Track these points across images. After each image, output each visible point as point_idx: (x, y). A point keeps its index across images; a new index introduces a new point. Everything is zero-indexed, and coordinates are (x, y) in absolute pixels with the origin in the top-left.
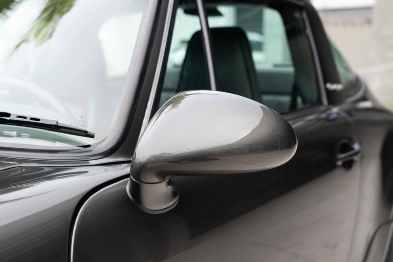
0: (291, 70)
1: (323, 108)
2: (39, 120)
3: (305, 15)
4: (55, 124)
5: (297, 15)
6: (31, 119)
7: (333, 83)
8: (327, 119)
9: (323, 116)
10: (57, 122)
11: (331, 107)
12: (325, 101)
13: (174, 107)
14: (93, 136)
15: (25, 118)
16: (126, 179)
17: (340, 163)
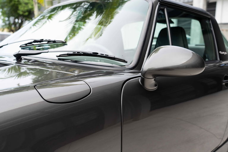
0: (204, 47)
1: (218, 61)
2: (108, 55)
3: (211, 22)
4: (114, 57)
5: (207, 22)
6: (106, 55)
7: (222, 51)
8: (219, 66)
9: (218, 64)
10: (114, 56)
11: (221, 61)
12: (219, 59)
13: (155, 53)
14: (127, 62)
15: (103, 55)
16: (139, 78)
17: (224, 84)
